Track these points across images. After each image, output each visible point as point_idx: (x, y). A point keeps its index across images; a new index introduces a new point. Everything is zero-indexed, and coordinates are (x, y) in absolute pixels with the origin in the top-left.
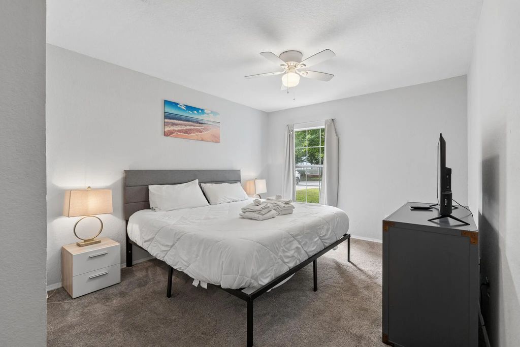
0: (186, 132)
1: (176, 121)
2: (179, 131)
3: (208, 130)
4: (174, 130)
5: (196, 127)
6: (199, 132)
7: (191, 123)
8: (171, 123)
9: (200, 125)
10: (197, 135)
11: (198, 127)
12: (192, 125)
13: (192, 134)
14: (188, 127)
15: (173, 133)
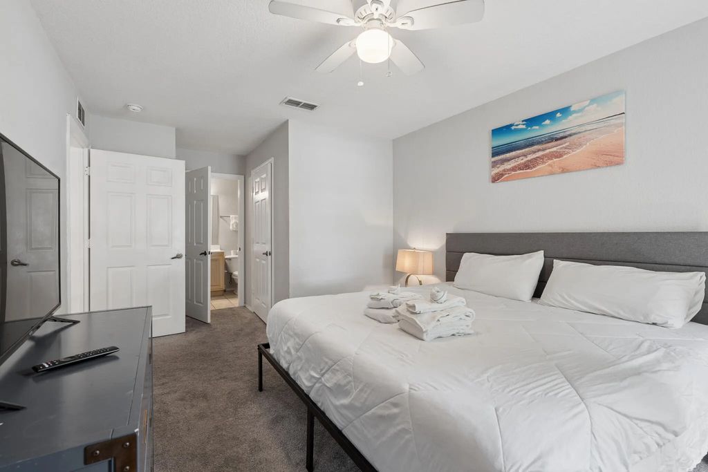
0: (527, 166)
1: (508, 155)
2: (514, 169)
3: (581, 145)
4: (504, 170)
5: (548, 151)
6: (556, 157)
7: (536, 147)
8: (501, 160)
9: (559, 142)
10: (550, 165)
11: (554, 148)
12: (539, 150)
13: (538, 167)
14: (530, 157)
15: (502, 175)
